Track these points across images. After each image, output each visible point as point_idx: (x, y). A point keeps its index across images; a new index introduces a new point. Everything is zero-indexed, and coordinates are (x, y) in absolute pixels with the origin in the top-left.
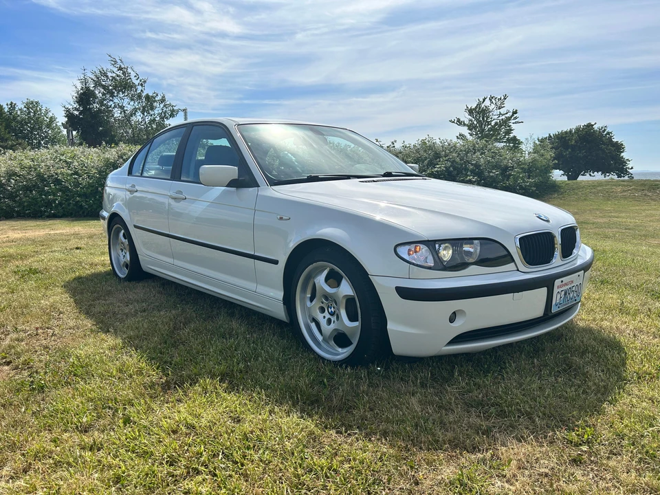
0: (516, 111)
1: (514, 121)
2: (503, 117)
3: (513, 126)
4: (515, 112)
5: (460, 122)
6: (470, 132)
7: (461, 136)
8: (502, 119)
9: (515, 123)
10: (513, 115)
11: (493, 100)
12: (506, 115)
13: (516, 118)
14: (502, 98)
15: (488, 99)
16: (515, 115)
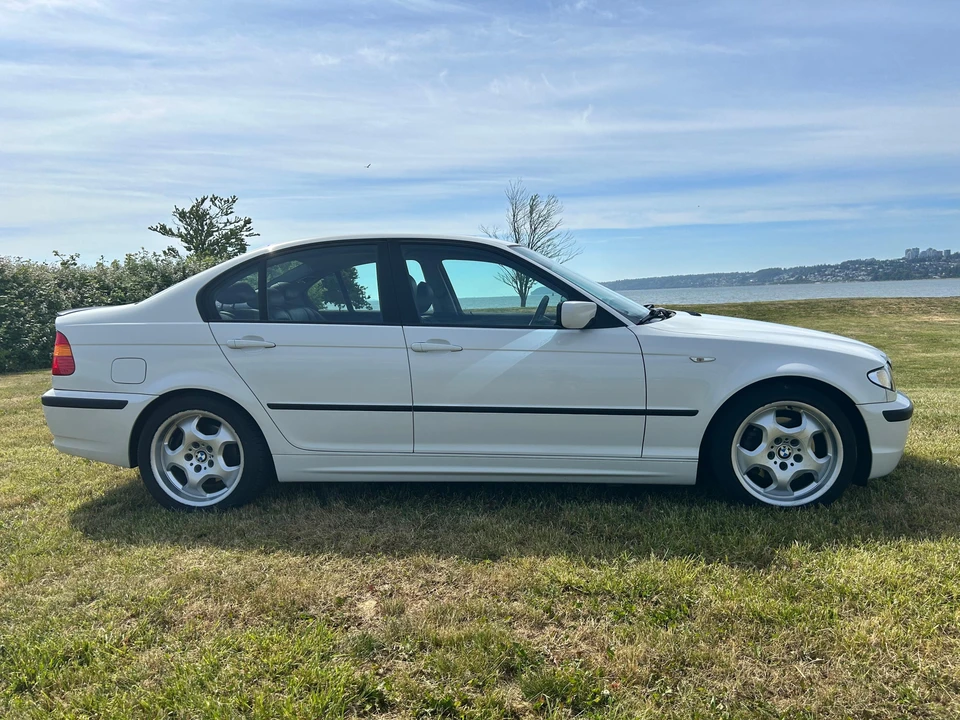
0: (250, 219)
1: (248, 233)
2: (232, 226)
3: (247, 240)
4: (248, 222)
5: (165, 231)
6: (186, 245)
7: (172, 251)
8: (231, 230)
9: (250, 235)
10: (245, 225)
11: (216, 202)
12: (237, 224)
13: (249, 229)
14: (231, 200)
15: (209, 199)
16: (248, 226)
